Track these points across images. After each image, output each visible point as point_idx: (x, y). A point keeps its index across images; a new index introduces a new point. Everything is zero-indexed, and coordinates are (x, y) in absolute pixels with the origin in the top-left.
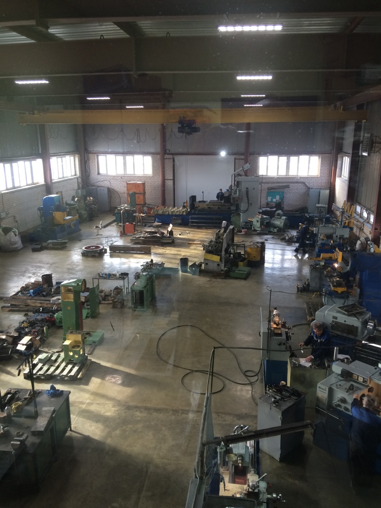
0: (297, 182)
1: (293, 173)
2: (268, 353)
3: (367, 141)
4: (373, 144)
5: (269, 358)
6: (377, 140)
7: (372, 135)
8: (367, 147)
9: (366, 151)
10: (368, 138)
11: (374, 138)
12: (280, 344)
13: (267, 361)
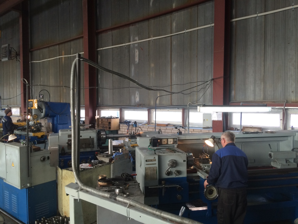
2: (29, 176)
3: (5, 50)
4: (10, 52)
5: (31, 184)
6: (13, 50)
7: (9, 45)
8: (6, 54)
9: (6, 57)
10: (6, 48)
11: (10, 48)
12: (44, 159)
13: (29, 189)
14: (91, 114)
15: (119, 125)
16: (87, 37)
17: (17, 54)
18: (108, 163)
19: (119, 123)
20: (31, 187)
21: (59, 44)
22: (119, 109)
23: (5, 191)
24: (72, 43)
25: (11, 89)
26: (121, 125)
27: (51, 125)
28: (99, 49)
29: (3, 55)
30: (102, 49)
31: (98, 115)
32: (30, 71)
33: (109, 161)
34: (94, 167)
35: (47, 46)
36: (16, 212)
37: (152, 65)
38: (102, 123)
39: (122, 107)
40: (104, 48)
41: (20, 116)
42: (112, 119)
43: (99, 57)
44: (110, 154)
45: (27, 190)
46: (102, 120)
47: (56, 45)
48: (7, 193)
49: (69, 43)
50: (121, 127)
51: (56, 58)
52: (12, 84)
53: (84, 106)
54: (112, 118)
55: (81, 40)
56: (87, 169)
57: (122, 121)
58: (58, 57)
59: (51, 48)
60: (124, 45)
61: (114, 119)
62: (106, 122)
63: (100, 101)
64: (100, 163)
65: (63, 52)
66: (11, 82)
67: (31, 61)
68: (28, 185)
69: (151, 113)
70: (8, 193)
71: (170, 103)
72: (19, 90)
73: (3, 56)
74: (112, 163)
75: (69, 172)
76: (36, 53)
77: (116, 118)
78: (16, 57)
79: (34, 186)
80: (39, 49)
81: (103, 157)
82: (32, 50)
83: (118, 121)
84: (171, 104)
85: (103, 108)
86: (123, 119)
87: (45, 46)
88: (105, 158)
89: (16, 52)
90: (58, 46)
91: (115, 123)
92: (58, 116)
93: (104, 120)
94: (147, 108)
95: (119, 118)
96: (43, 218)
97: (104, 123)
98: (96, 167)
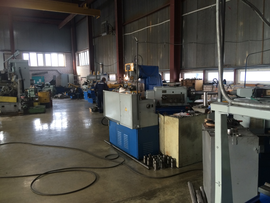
0: (52, 70)
1: (48, 64)
2: (138, 120)
3: (104, 26)
4: (108, 27)
5: (140, 126)
6: (110, 26)
7: (107, 22)
8: (105, 29)
9: (105, 32)
10: (105, 24)
11: (108, 24)
12: (149, 106)
13: (139, 129)
14: (175, 77)
15: (203, 86)
16: (173, 4)
17: (113, 29)
18: (204, 113)
19: (202, 84)
20: (140, 128)
21: (147, 16)
22: (203, 71)
23: (118, 132)
24: (159, 12)
25: (109, 59)
26: (205, 86)
27: (144, 85)
28: (183, 15)
29: (103, 30)
30: (187, 14)
31: (181, 78)
32: (123, 43)
33: (205, 112)
34: (192, 115)
35: (137, 19)
36: (128, 149)
37: (241, 24)
38: (186, 84)
39: (205, 69)
40: (189, 13)
41: (116, 81)
42: (196, 81)
43: (184, 22)
44: (205, 105)
45: (137, 130)
46: (186, 82)
47: (144, 17)
48: (119, 133)
49: (156, 13)
50: (204, 88)
51: (144, 28)
52: (110, 55)
53: (169, 70)
54: (196, 79)
55: (167, 9)
56: (186, 117)
57: (206, 83)
58: (146, 28)
59: (141, 20)
60: (210, 6)
61: (197, 80)
62: (190, 83)
63: (184, 64)
64: (197, 113)
65: (151, 22)
66: (108, 53)
67: (124, 34)
68: (138, 126)
69: (237, 74)
70: (121, 133)
71: (260, 62)
72: (115, 59)
73: (103, 32)
74: (208, 114)
75: (171, 118)
76: (128, 26)
77: (200, 79)
78: (112, 32)
79: (142, 128)
80: (130, 23)
81: (198, 108)
82: (124, 24)
83: (201, 82)
84: (262, 63)
85: (187, 71)
86: (207, 80)
87: (135, 19)
88: (201, 109)
89: (112, 28)
90: (146, 18)
91: (199, 84)
92: (149, 77)
93: (188, 81)
94: (233, 69)
95: (203, 79)
96: (149, 154)
97: (188, 84)
98: (193, 116)
